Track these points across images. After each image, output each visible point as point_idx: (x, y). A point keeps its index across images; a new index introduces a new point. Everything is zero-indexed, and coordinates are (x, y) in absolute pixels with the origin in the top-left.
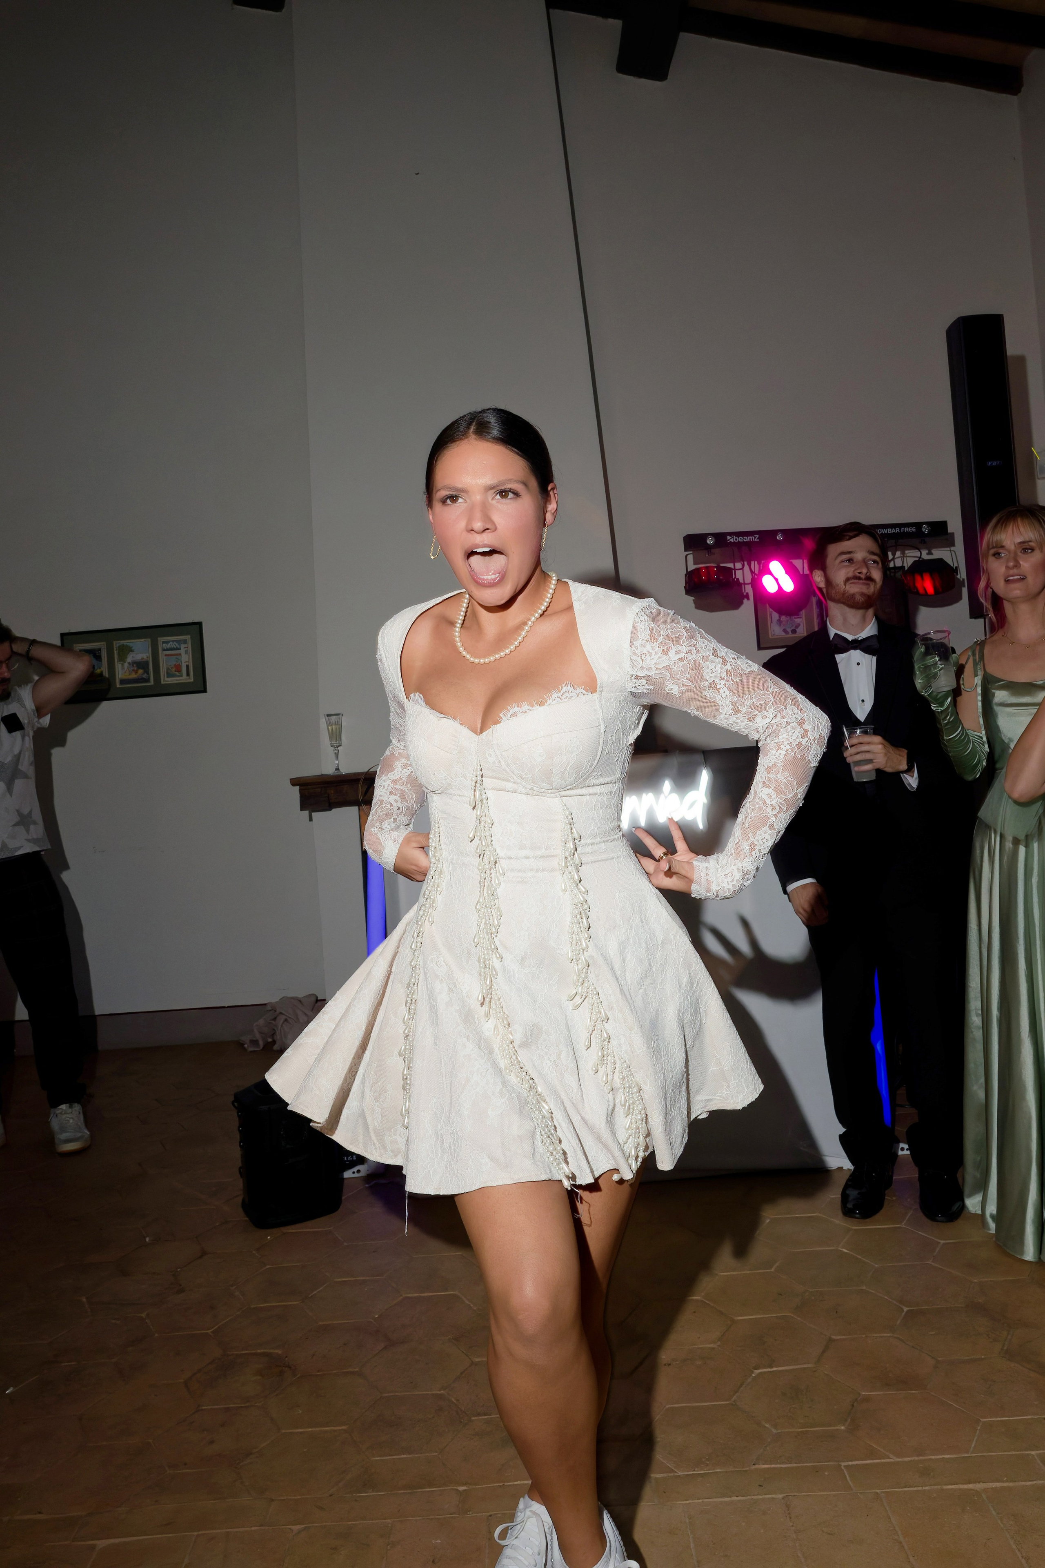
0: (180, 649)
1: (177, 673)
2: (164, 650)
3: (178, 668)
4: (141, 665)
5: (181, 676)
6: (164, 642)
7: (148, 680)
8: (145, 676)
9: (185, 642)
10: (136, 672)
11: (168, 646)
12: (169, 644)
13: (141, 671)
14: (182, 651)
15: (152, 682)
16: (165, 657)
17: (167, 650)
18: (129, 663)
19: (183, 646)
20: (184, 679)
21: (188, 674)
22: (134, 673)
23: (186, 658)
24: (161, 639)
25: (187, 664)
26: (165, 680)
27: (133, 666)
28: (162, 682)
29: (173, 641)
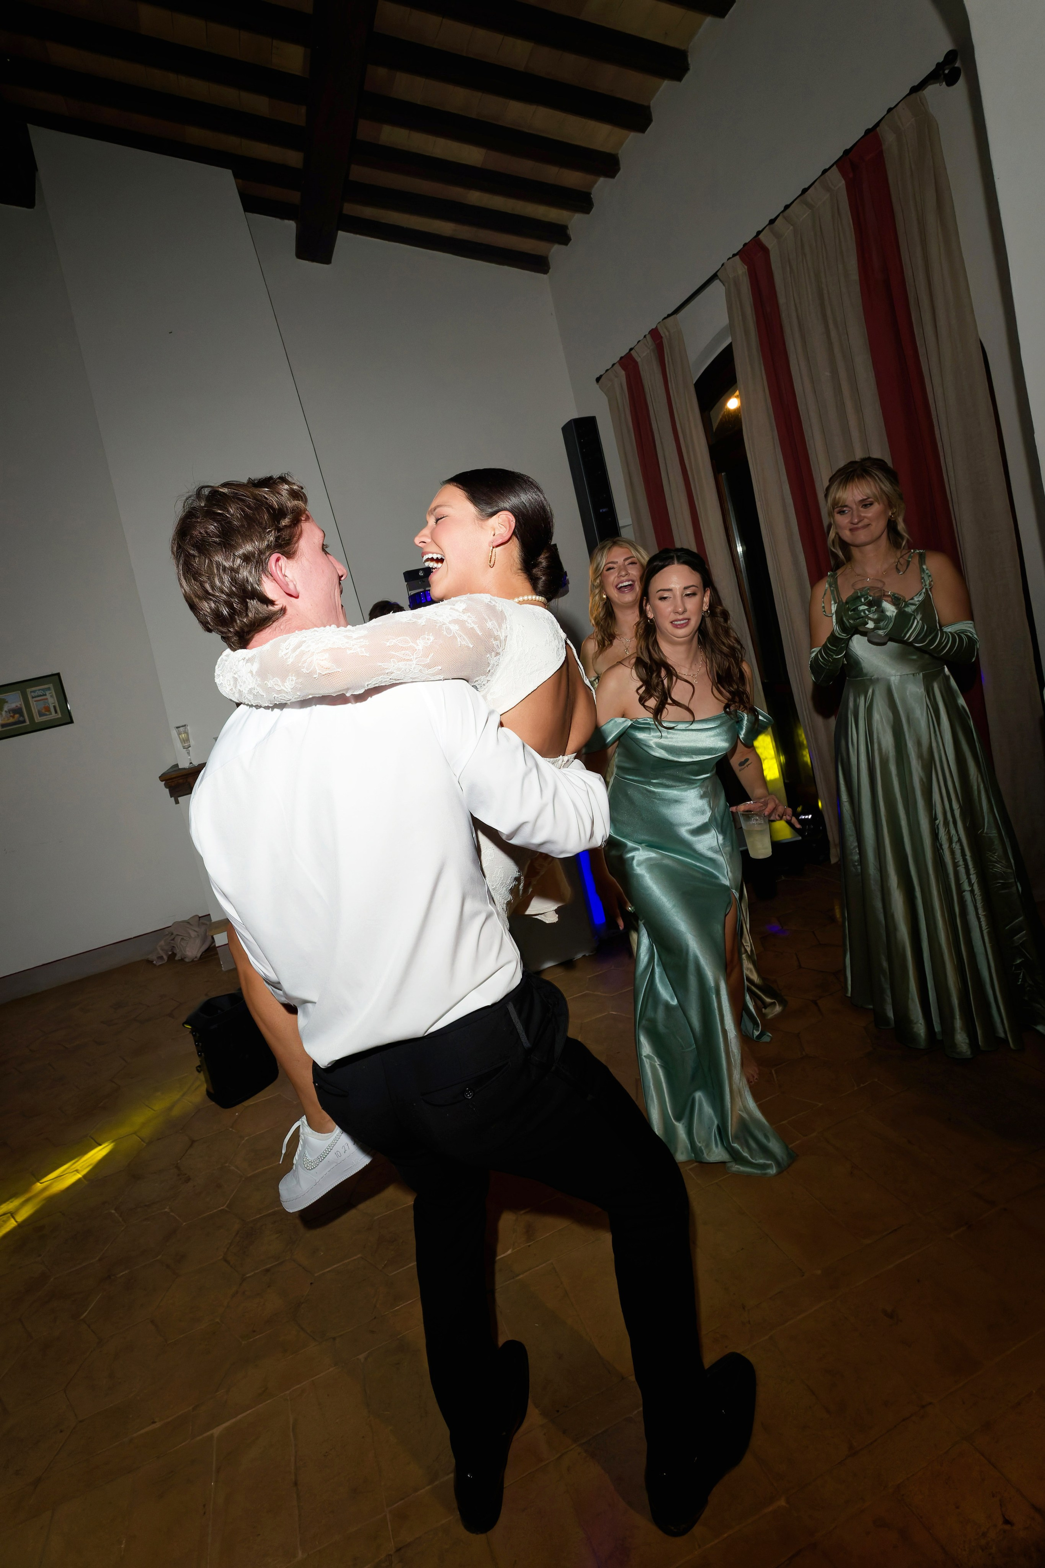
0: (46, 695)
1: (47, 713)
2: (33, 697)
3: (48, 709)
4: (18, 711)
5: (51, 714)
6: (31, 692)
7: (24, 721)
8: (21, 719)
9: (49, 689)
10: (13, 717)
11: (36, 694)
12: (36, 693)
13: (17, 716)
14: (48, 696)
15: (28, 723)
16: (35, 703)
17: (35, 697)
18: (5, 711)
19: (47, 693)
20: (53, 716)
21: (56, 712)
22: (11, 718)
23: (52, 700)
24: (29, 690)
25: (54, 705)
26: (38, 719)
27: (10, 713)
28: (36, 721)
29: (39, 690)
